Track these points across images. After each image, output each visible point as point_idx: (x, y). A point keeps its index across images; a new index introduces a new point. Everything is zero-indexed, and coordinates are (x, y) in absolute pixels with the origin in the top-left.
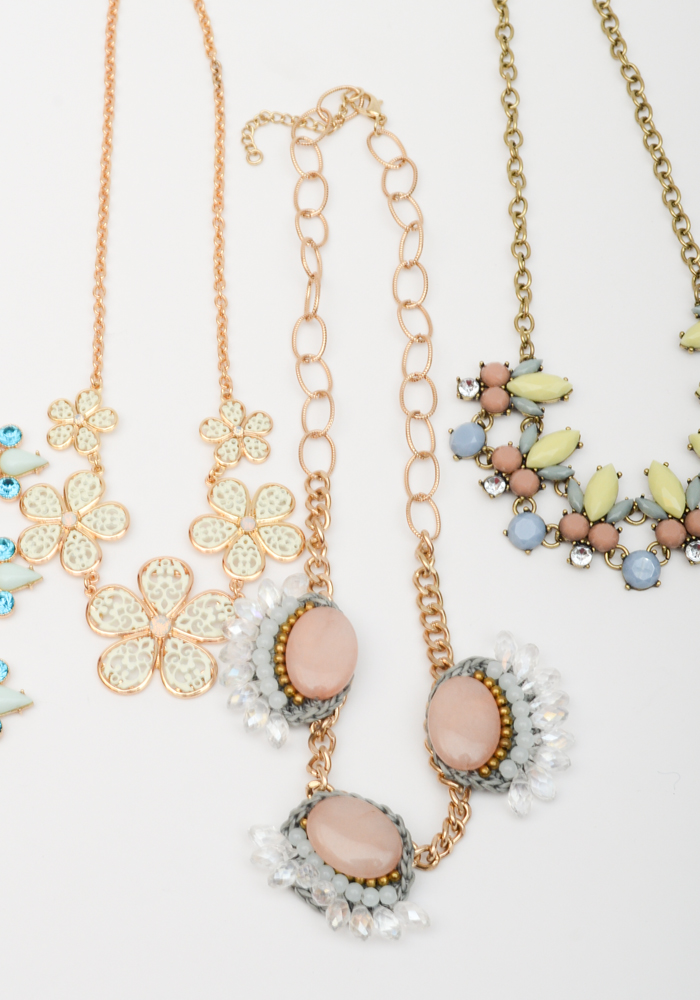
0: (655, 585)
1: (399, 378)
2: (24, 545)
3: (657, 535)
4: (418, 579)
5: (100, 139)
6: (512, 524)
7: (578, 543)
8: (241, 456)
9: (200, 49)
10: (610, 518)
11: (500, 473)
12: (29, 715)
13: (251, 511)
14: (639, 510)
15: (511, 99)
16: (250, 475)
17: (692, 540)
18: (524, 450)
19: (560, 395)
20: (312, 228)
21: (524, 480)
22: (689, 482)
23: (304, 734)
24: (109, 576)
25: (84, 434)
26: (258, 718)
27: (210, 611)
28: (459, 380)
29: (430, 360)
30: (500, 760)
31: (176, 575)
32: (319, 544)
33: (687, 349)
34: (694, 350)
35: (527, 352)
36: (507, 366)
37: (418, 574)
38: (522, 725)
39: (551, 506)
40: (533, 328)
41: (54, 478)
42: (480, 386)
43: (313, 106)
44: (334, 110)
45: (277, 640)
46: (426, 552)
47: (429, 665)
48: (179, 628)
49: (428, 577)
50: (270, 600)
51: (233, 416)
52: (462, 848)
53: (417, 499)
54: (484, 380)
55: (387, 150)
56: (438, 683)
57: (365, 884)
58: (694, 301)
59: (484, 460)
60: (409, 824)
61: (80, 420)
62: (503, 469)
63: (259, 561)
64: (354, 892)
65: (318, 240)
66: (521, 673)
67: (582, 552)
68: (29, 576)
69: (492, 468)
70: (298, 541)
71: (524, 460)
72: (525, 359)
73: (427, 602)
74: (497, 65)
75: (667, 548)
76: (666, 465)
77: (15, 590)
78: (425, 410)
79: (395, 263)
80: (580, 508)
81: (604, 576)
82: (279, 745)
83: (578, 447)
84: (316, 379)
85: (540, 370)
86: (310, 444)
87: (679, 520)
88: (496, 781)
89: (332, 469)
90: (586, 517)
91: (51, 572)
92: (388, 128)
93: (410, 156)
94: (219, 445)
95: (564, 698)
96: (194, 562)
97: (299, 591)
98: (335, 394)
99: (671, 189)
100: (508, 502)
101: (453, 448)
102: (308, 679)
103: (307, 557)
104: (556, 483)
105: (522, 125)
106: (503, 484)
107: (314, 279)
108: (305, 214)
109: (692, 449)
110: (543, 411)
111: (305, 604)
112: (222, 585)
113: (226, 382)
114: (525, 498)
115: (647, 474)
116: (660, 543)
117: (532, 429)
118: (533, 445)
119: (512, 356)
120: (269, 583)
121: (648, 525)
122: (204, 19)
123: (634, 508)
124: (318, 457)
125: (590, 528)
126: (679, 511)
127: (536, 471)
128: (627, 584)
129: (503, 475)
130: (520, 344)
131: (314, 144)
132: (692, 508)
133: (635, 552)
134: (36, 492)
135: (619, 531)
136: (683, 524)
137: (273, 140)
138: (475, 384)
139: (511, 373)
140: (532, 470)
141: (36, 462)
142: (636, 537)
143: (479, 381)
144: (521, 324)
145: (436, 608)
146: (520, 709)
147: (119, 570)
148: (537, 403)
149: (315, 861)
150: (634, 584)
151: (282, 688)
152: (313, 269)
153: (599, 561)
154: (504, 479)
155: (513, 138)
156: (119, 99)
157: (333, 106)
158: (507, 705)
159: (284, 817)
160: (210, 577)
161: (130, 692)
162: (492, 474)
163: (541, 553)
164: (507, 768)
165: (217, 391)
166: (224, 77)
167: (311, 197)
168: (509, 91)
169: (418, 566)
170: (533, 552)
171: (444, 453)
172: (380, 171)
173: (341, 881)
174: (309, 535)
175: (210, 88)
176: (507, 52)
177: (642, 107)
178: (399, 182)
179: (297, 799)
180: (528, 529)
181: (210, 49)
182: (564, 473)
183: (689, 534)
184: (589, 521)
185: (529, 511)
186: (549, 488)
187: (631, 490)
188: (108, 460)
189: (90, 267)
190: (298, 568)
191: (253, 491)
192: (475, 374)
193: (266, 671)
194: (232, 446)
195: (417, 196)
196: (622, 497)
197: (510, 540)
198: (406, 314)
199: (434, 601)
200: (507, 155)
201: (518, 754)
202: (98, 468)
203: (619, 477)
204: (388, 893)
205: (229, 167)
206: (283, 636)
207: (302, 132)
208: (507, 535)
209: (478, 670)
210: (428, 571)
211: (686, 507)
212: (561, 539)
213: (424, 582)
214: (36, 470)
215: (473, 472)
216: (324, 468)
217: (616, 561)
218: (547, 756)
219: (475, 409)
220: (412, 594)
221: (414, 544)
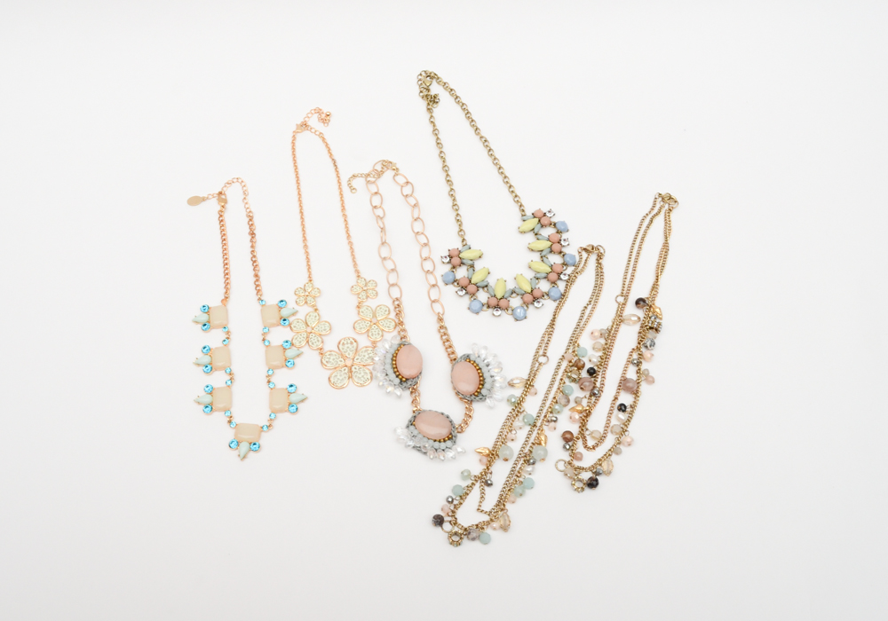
0: (525, 318)
1: (419, 260)
2: (294, 341)
3: (523, 300)
4: (439, 330)
5: (297, 193)
6: (470, 305)
7: (495, 308)
8: (367, 297)
9: (327, 156)
10: (505, 297)
12: (307, 402)
13: (374, 316)
14: (515, 292)
15: (442, 155)
16: (372, 303)
17: (536, 300)
18: (470, 278)
19: (479, 256)
20: (378, 211)
21: (471, 288)
22: (531, 279)
23: (408, 392)
24: (327, 348)
25: (309, 298)
26: (390, 389)
27: (366, 354)
28: (442, 257)
29: (430, 251)
30: (481, 389)
31: (352, 343)
32: (401, 323)
33: (522, 232)
34: (524, 232)
35: (464, 243)
36: (458, 249)
37: (439, 328)
38: (486, 375)
39: (483, 296)
40: (465, 234)
41: (301, 316)
42: (450, 258)
43: (372, 169)
44: (379, 169)
45: (392, 360)
46: (441, 320)
47: (449, 360)
48: (356, 361)
49: (443, 328)
50: (387, 346)
51: (362, 283)
52: (472, 423)
53: (434, 302)
54: (451, 255)
55: (401, 180)
56: (453, 366)
57: (440, 441)
58: (521, 215)
59: (456, 284)
60: (452, 417)
61: (307, 294)
62: (463, 286)
63: (380, 333)
64: (437, 444)
65: (381, 216)
66: (483, 357)
67: (497, 310)
68: (298, 352)
69: (459, 286)
70: (394, 324)
71: (470, 281)
72: (464, 245)
73: (444, 337)
74: (435, 144)
75: (527, 304)
76: (522, 275)
77: (293, 358)
78: (431, 270)
79: (411, 219)
80: (493, 295)
81: (506, 318)
82: (399, 397)
83: (489, 273)
84: (390, 265)
85: (470, 248)
86: (391, 288)
87: (530, 293)
88: (481, 397)
89: (401, 296)
90: (496, 298)
91: (306, 349)
92: (400, 172)
93: (410, 180)
94: (358, 294)
95: (500, 363)
96: (357, 337)
97: (397, 341)
98: (397, 269)
99: (505, 177)
100: (467, 297)
101: (444, 281)
102: (406, 372)
103: (398, 329)
104: (483, 288)
105: (448, 163)
106: (464, 291)
107: (383, 229)
108: (375, 207)
109: (530, 268)
110: (474, 263)
111: (400, 345)
112: (369, 344)
113: (357, 271)
114: (473, 295)
115: (515, 279)
116: (524, 303)
117: (471, 270)
118: (472, 275)
119: (459, 245)
120: (386, 340)
121: (519, 297)
122: (327, 145)
123: (513, 292)
124: (395, 293)
125: (498, 301)
126: (529, 290)
127: (475, 284)
128: (515, 319)
129: (463, 288)
130: (461, 240)
131: (374, 182)
132: (534, 288)
133: (516, 308)
134: (295, 322)
135: (509, 301)
136: (532, 295)
137: (359, 183)
138: (448, 257)
139: (460, 251)
141: (293, 311)
142: (515, 302)
144: (460, 233)
145: (448, 339)
146: (485, 370)
147: (330, 344)
148: (471, 260)
149: (420, 436)
150: (518, 319)
151: (397, 376)
152: (382, 226)
153: (503, 312)
155: (445, 168)
156: (301, 178)
157: (379, 168)
158: (480, 369)
159: (406, 422)
160: (364, 342)
161: (342, 388)
162: (459, 288)
163: (482, 313)
164: (484, 392)
165: (354, 275)
166: (338, 164)
167: (376, 201)
168: (441, 152)
169: (438, 325)
170: (479, 314)
171: (441, 283)
172: (400, 188)
173: (431, 442)
174: (397, 321)
175: (333, 168)
176: (438, 138)
177: (490, 150)
178: (407, 190)
179: (410, 415)
180: (476, 306)
181: (331, 155)
182: (485, 284)
183: (534, 298)
184: (498, 299)
185: (475, 299)
186: (481, 290)
187: (511, 286)
188: (319, 306)
189: (301, 239)
190: (395, 333)
191: (374, 309)
192: (447, 254)
193: (390, 372)
194: (363, 293)
195: (414, 194)
196: (508, 289)
197: (470, 311)
198: (418, 237)
199: (446, 337)
200: (445, 174)
201: (487, 386)
202: (316, 310)
203: (505, 282)
204: (449, 443)
205: (344, 195)
206: (394, 358)
207: (369, 179)
208: (469, 309)
209: (467, 358)
210: (442, 326)
211: (532, 288)
212: (489, 307)
213: (442, 331)
214: (294, 314)
215: (452, 289)
216: (399, 296)
217: (510, 312)
218: (497, 385)
219: (449, 266)
220: (438, 336)
221: (436, 318)
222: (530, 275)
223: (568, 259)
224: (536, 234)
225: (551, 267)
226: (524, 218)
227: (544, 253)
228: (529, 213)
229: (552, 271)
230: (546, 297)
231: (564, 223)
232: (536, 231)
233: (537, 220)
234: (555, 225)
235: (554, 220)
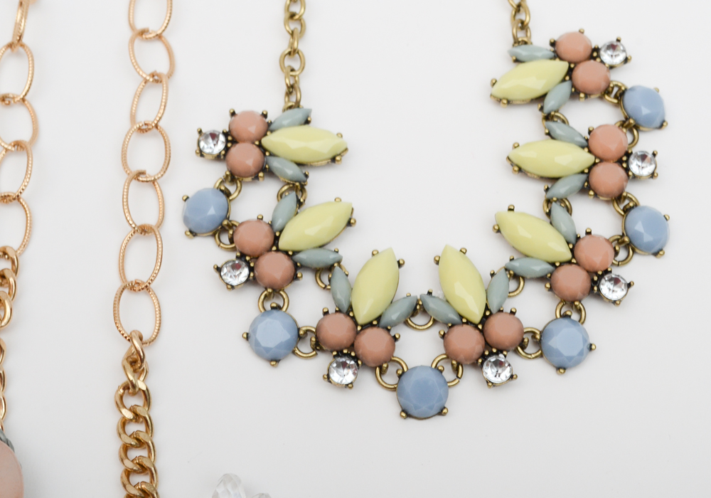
0: (441, 413)
1: (125, 125)
3: (446, 346)
4: (121, 397)
6: (254, 324)
7: (340, 353)
10: (383, 321)
11: (242, 256)
14: (424, 311)
17: (491, 354)
18: (278, 225)
19: (331, 156)
21: (274, 267)
22: (492, 275)
28: (200, 132)
29: (163, 105)
33: (500, 100)
34: (509, 102)
35: (293, 99)
36: (265, 116)
37: (122, 391)
39: (307, 303)
40: (303, 68)
42: (227, 141)
46: (136, 362)
49: (134, 394)
53: (131, 287)
54: (234, 133)
58: (512, 41)
59: (225, 238)
62: (247, 251)
67: (344, 365)
69: (234, 249)
71: (276, 239)
72: (290, 107)
73: (132, 428)
75: (459, 364)
76: (463, 252)
78: (152, 170)
80: (345, 307)
83: (349, 224)
84: (16, 125)
85: (307, 122)
87: (476, 326)
89: (24, 245)
90: (353, 318)
100: (252, 297)
101: (186, 220)
104: (317, 271)
106: (245, 271)
109: (499, 231)
110: (307, 176)
114: (275, 291)
115: (437, 263)
116: (449, 356)
117: (291, 198)
118: (290, 219)
119: (274, 105)
121: (436, 331)
123: (418, 308)
125: (358, 333)
126: (476, 314)
127: (291, 255)
128: (403, 411)
129: (247, 258)
130: (284, 89)
132: (494, 310)
133: (415, 368)
135: (395, 339)
136: (482, 331)
138: (222, 138)
139: (269, 124)
140: (286, 252)
142: (419, 346)
143: (226, 134)
144: (288, 62)
145: (142, 437)
148: (300, 164)
150: (412, 412)
153: (367, 378)
154: (248, 263)
162: (232, 256)
169: (123, 380)
170: (281, 363)
171: (174, 228)
180: (275, 333)
182: (327, 257)
183: (488, 345)
184: (356, 324)
185: (278, 308)
186: (307, 278)
187: (416, 284)
192: (222, 125)
196: (402, 293)
197: (251, 346)
199: (141, 427)
203: (400, 265)
208: (247, 338)
210: (134, 386)
211: (487, 308)
212: (318, 346)
213: (131, 401)
215: (211, 252)
216: (13, 243)
217: (390, 379)
219: (220, 170)
220: (111, 419)
221: (121, 350)
222: (494, 257)
223: (638, 225)
224: (548, 117)
225: (574, 243)
226: (522, 51)
227: (560, 189)
228: (540, 38)
229: (574, 260)
230: (531, 349)
231: (653, 97)
232: (550, 104)
233: (562, 67)
234: (621, 95)
235: (622, 78)
